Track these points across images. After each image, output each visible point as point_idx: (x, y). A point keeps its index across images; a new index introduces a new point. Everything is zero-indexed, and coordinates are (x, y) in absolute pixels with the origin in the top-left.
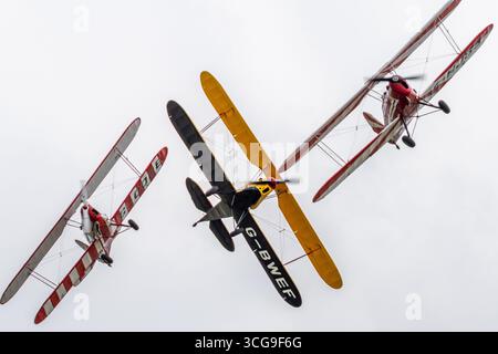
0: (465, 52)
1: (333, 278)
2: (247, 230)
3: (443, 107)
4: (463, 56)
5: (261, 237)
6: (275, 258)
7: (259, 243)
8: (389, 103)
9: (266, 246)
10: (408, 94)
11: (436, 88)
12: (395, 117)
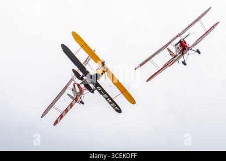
0: (208, 31)
1: (133, 101)
2: (98, 88)
3: (198, 52)
4: (207, 33)
5: (103, 90)
6: (109, 97)
7: (103, 92)
8: (178, 48)
9: (105, 93)
10: (186, 46)
11: (196, 43)
12: (180, 53)
